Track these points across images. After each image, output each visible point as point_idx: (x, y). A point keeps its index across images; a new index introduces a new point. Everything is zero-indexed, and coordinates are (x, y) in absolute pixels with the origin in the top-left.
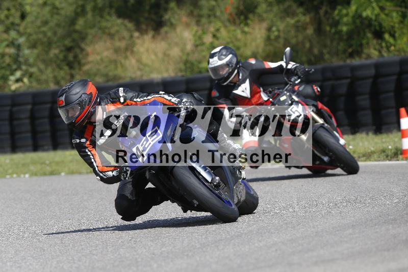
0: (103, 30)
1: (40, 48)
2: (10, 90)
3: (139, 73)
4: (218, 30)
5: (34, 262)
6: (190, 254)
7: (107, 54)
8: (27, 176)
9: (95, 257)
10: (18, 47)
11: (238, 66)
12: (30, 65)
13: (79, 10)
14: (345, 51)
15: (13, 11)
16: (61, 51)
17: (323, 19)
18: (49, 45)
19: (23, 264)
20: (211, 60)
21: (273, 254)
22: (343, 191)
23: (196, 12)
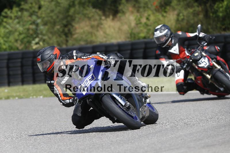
0: (85, 15)
1: (49, 25)
2: (32, 48)
3: (105, 39)
4: (149, 15)
5: (45, 145)
6: (133, 141)
7: (87, 29)
8: (41, 97)
9: (79, 143)
10: (37, 25)
11: (171, 36)
12: (44, 35)
13: (71, 4)
14: (221, 28)
15: (34, 4)
16: (61, 27)
17: (209, 9)
18: (54, 23)
19: (39, 147)
20: (155, 33)
21: (179, 141)
22: (219, 106)
23: (137, 5)
